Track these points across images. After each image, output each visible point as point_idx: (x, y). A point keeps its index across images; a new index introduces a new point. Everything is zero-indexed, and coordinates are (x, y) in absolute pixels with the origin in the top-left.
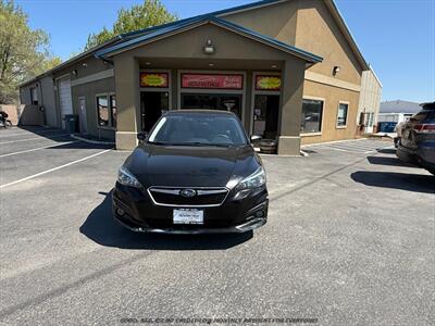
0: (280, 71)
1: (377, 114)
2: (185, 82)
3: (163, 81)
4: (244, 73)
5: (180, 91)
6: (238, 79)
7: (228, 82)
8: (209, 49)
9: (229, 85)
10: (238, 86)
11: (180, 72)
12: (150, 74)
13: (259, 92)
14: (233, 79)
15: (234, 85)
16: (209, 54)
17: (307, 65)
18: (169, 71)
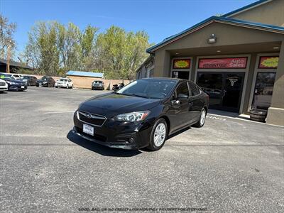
2: (201, 65)
3: (186, 64)
4: (249, 56)
5: (197, 70)
6: (243, 61)
8: (212, 40)
9: (235, 66)
10: (243, 65)
11: (198, 58)
12: (180, 60)
13: (260, 70)
14: (239, 61)
15: (239, 66)
16: (213, 43)
18: (191, 58)
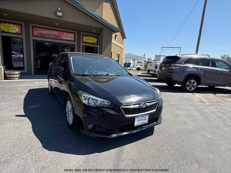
0: (98, 34)
1: (124, 59)
4: (76, 32)
6: (72, 35)
7: (66, 36)
8: (60, 13)
9: (67, 38)
10: (72, 39)
11: (31, 25)
13: (84, 44)
14: (69, 35)
15: (70, 39)
16: (59, 16)
17: (113, 32)
18: (23, 23)
